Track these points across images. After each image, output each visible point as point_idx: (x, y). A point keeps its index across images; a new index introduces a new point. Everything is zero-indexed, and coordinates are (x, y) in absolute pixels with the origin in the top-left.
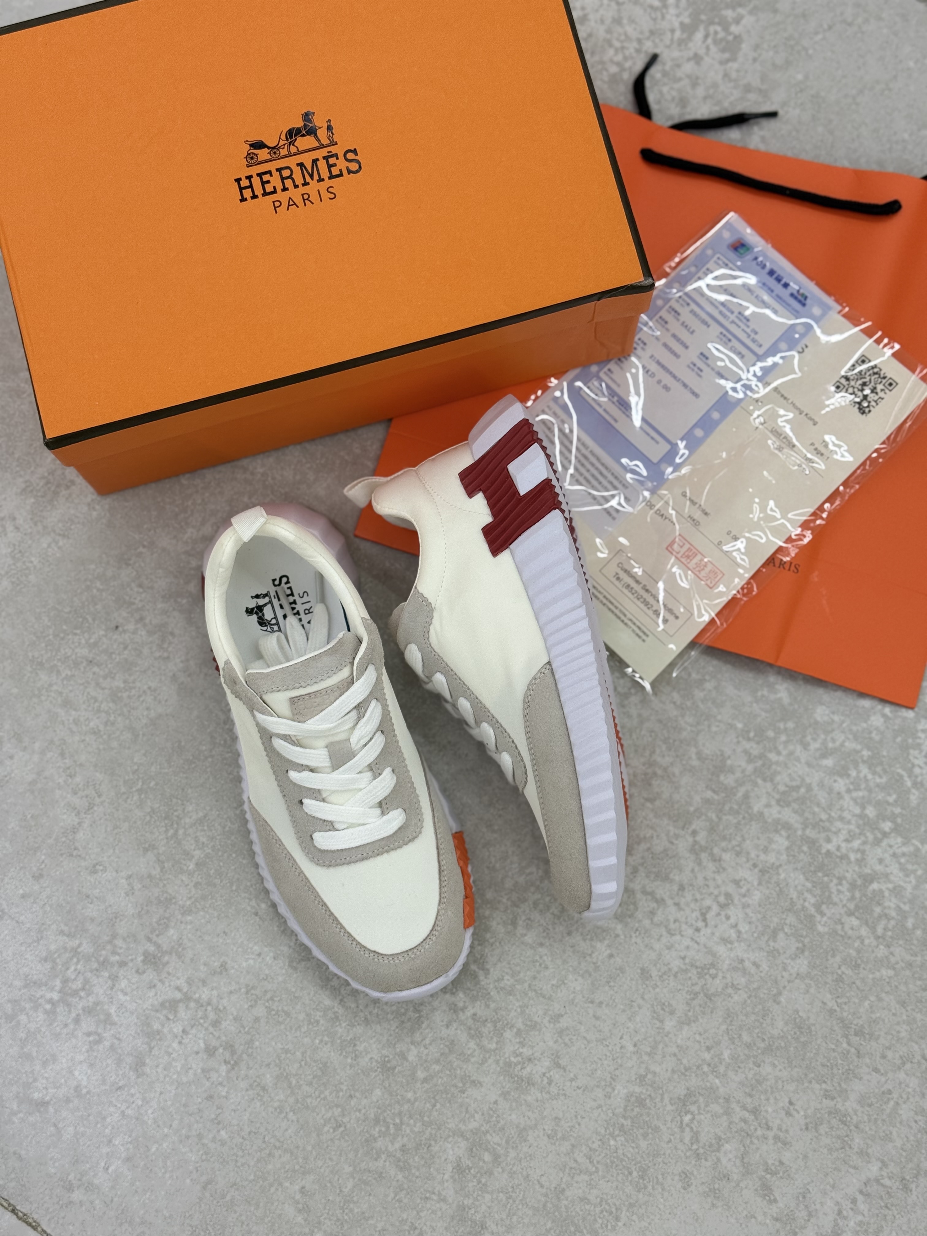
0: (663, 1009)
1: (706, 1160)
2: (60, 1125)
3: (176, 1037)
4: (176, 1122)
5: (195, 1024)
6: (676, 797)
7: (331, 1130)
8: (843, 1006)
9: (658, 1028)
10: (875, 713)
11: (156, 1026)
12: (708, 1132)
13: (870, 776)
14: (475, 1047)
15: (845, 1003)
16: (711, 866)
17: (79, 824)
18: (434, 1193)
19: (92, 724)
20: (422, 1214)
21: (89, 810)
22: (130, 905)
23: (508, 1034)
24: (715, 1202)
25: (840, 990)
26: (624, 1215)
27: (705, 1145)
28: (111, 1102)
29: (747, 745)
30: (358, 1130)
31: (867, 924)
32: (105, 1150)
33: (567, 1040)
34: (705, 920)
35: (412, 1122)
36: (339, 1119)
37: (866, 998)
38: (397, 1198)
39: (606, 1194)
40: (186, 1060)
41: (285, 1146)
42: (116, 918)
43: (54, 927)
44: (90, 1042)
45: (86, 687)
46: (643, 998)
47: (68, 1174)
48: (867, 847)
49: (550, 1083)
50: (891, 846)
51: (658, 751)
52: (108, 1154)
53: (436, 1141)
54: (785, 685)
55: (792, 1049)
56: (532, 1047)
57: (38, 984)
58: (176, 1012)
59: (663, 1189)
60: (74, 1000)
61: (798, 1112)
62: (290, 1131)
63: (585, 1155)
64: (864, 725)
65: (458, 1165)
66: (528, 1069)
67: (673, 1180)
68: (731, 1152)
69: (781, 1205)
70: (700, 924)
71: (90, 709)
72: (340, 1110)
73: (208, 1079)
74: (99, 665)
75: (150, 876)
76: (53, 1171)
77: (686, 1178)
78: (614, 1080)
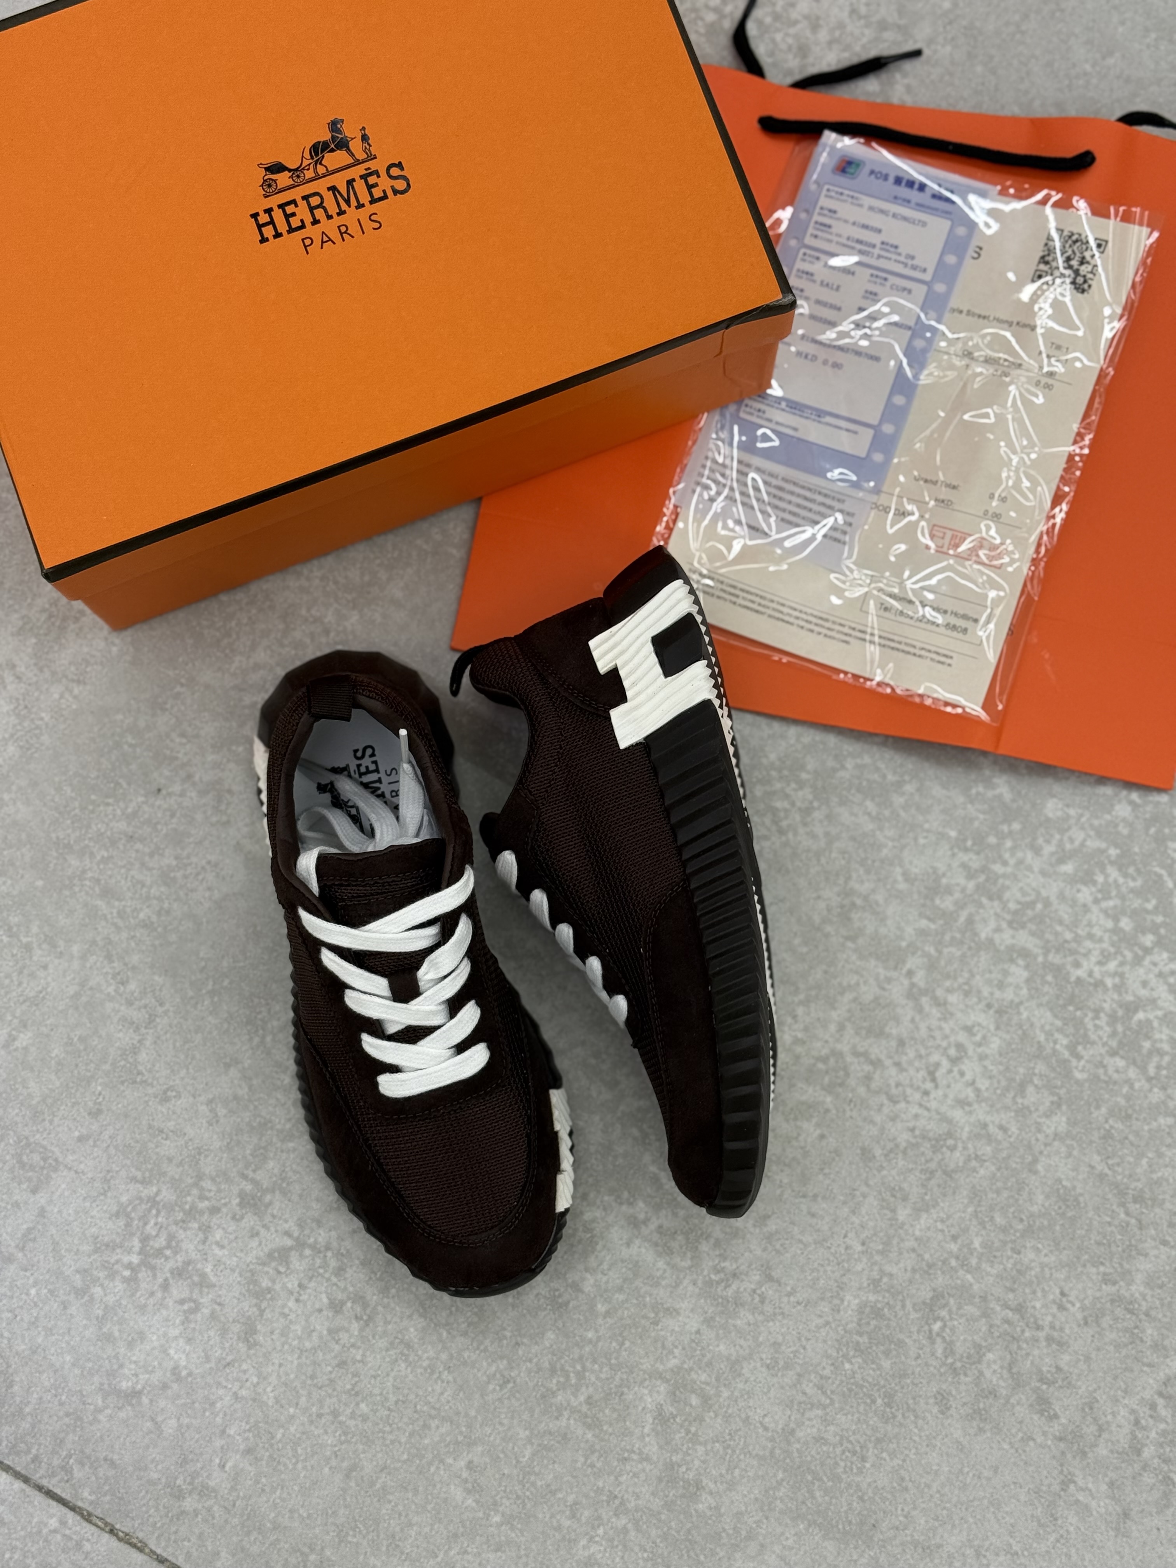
0: (894, 1196)
1: (966, 1375)
2: (159, 1419)
3: (292, 1293)
4: (303, 1400)
5: (313, 1276)
6: (883, 931)
7: (498, 1388)
8: (1116, 1168)
9: (889, 1219)
10: (1120, 801)
11: (265, 1283)
12: (965, 1340)
13: (1121, 880)
14: (665, 1267)
15: (1118, 1164)
16: (935, 1012)
17: (139, 1041)
18: (634, 1452)
19: (142, 915)
20: (623, 1478)
21: (150, 1023)
22: (215, 1137)
23: (704, 1247)
24: (982, 1425)
25: (1110, 1149)
26: (871, 1453)
27: (962, 1356)
28: (219, 1384)
29: (963, 857)
30: (531, 1384)
31: (1134, 1063)
32: (218, 1443)
33: (778, 1246)
34: (934, 1080)
35: (596, 1366)
36: (506, 1373)
37: (1142, 1155)
38: (589, 1461)
39: (847, 1430)
40: (306, 1321)
41: (443, 1414)
42: (200, 1154)
43: (123, 1173)
44: (185, 1311)
45: (129, 870)
46: (867, 1185)
47: (176, 1478)
48: (1127, 968)
49: (762, 1302)
50: (1155, 964)
51: (854, 875)
52: (222, 1448)
53: (629, 1388)
54: (1005, 778)
55: (1058, 1228)
56: (736, 1260)
57: (111, 1246)
58: (288, 1264)
59: (916, 1417)
60: (159, 1262)
61: (1073, 1305)
62: (446, 1394)
63: (815, 1385)
64: (1108, 817)
65: (660, 1414)
66: (734, 1287)
67: (927, 1404)
68: (995, 1362)
69: (1063, 1421)
70: (929, 1085)
71: (137, 896)
72: (505, 1362)
73: (337, 1343)
74: (142, 840)
75: (236, 1098)
76: (155, 1476)
77: (942, 1400)
78: (842, 1289)
